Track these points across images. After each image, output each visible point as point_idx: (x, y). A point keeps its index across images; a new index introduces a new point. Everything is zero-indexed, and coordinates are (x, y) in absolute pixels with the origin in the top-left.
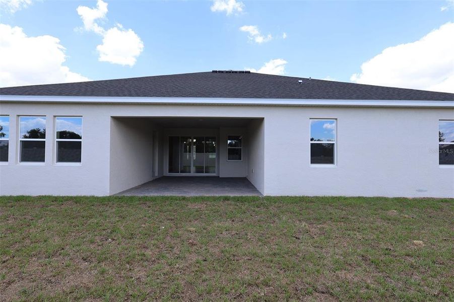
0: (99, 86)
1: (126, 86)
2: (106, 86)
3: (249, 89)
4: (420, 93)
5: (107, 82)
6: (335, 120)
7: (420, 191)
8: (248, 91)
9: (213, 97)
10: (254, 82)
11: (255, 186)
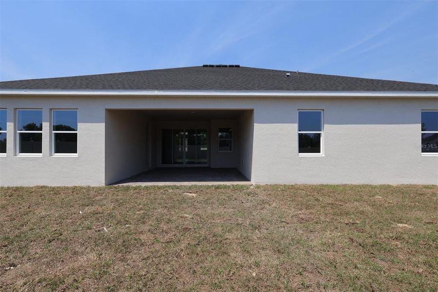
0: (94, 80)
1: (120, 79)
2: (100, 80)
3: (238, 82)
4: (403, 84)
5: (101, 76)
6: (322, 111)
8: (238, 84)
9: (205, 89)
10: (244, 75)
11: (246, 176)
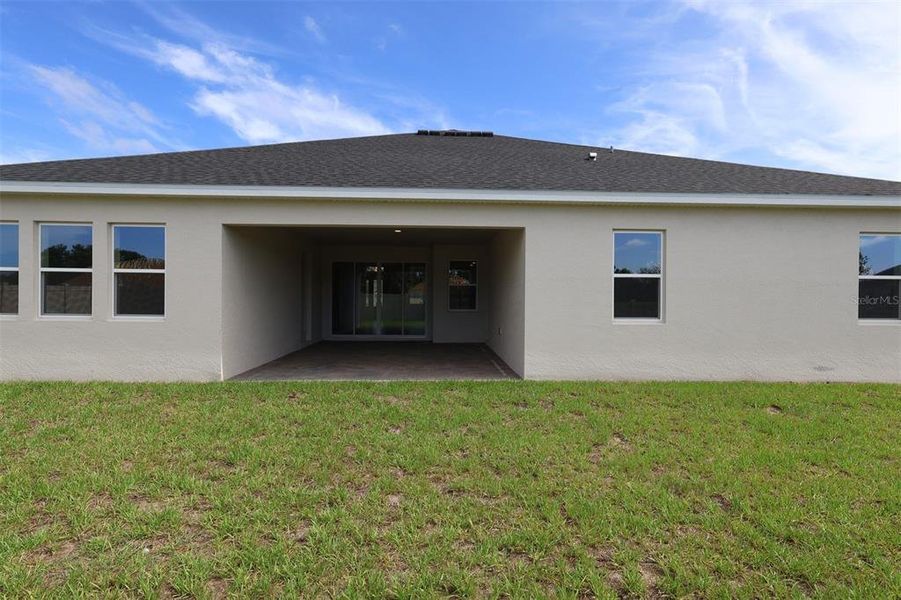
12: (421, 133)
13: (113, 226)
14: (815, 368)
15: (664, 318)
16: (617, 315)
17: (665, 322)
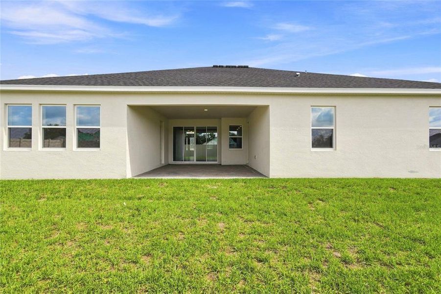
7: (412, 172)
12: (214, 66)
13: (76, 106)
14: (409, 172)
15: (336, 147)
16: (313, 147)
17: (336, 149)
